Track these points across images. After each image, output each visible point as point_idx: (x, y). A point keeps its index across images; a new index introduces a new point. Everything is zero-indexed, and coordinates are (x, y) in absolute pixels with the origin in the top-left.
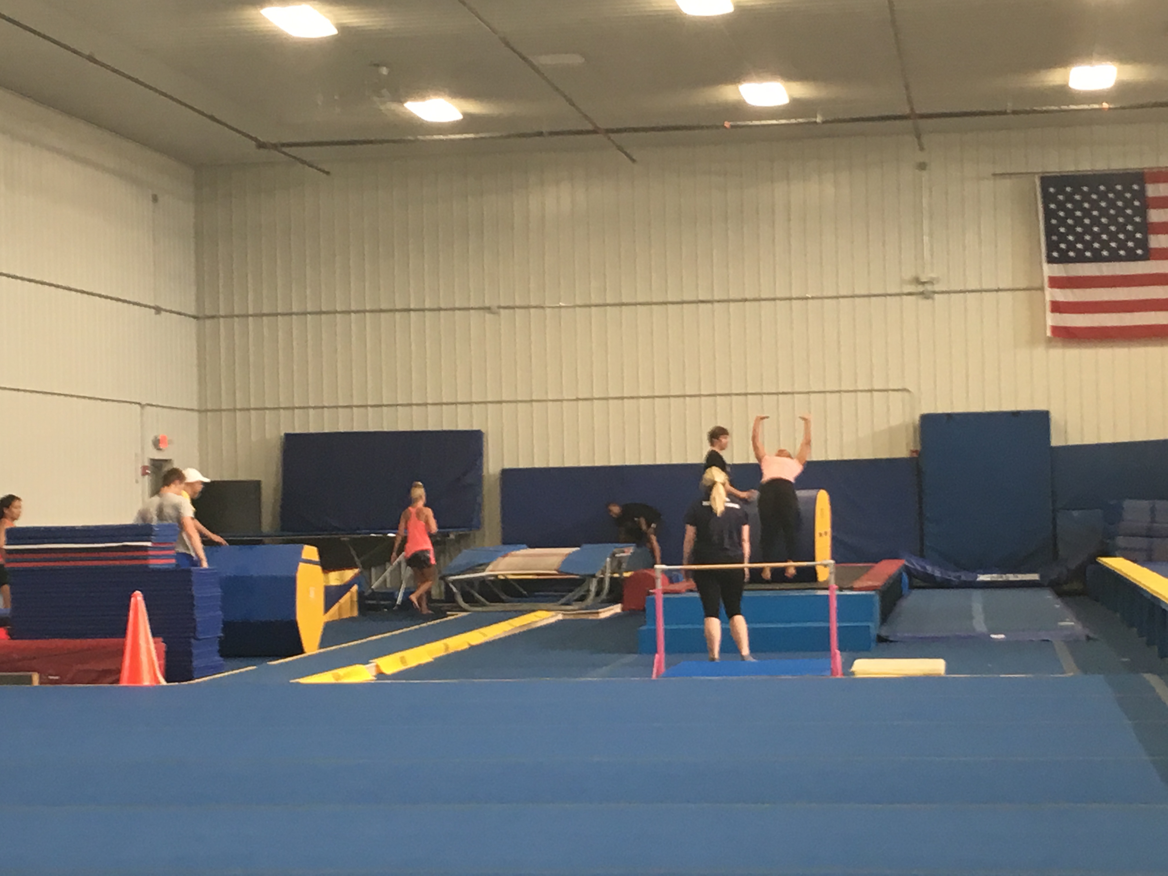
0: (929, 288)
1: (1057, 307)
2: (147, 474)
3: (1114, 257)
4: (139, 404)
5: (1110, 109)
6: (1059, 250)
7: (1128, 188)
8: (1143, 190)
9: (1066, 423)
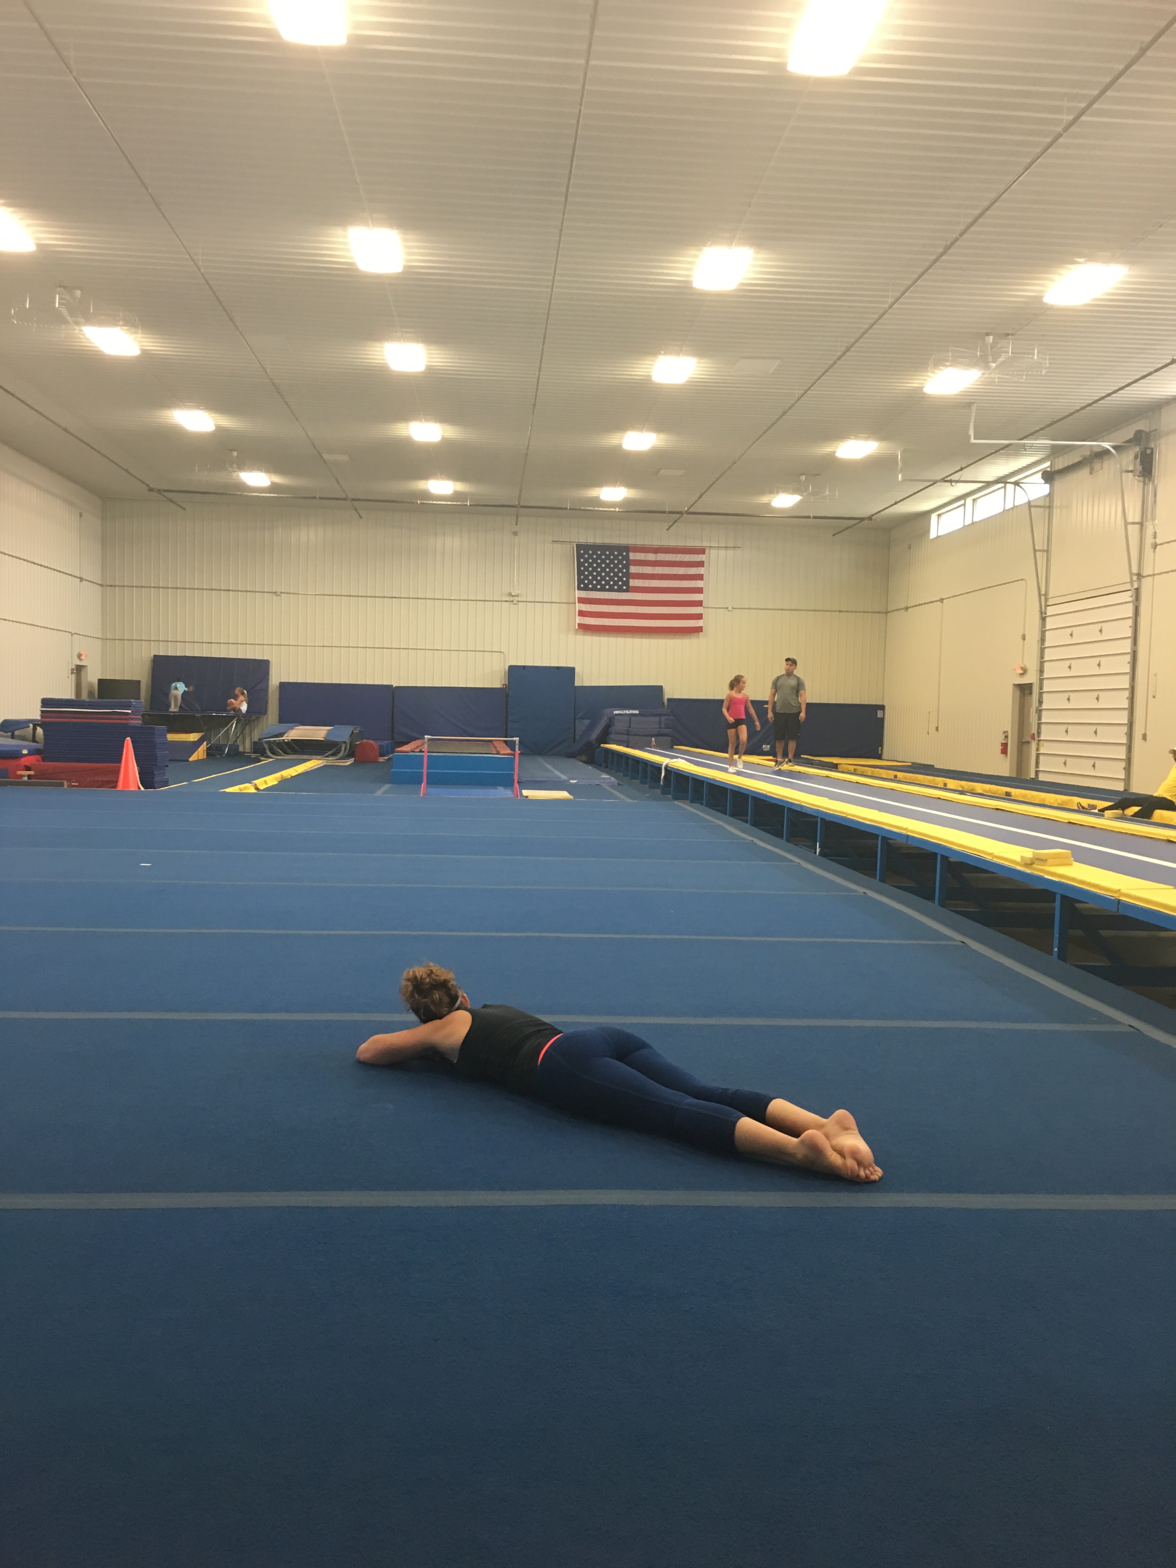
0: (516, 598)
1: (582, 613)
2: (74, 673)
3: (611, 590)
4: (71, 632)
5: (619, 511)
6: (584, 583)
7: (620, 554)
8: (628, 555)
9: (583, 674)
